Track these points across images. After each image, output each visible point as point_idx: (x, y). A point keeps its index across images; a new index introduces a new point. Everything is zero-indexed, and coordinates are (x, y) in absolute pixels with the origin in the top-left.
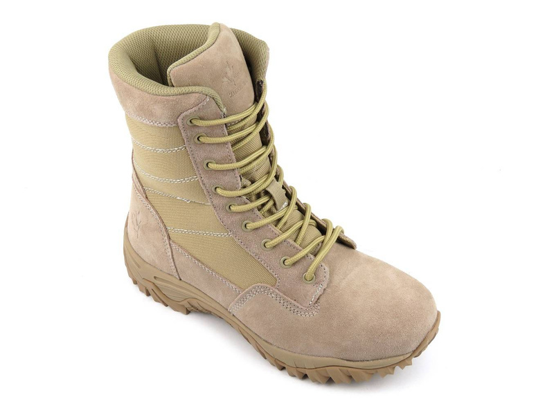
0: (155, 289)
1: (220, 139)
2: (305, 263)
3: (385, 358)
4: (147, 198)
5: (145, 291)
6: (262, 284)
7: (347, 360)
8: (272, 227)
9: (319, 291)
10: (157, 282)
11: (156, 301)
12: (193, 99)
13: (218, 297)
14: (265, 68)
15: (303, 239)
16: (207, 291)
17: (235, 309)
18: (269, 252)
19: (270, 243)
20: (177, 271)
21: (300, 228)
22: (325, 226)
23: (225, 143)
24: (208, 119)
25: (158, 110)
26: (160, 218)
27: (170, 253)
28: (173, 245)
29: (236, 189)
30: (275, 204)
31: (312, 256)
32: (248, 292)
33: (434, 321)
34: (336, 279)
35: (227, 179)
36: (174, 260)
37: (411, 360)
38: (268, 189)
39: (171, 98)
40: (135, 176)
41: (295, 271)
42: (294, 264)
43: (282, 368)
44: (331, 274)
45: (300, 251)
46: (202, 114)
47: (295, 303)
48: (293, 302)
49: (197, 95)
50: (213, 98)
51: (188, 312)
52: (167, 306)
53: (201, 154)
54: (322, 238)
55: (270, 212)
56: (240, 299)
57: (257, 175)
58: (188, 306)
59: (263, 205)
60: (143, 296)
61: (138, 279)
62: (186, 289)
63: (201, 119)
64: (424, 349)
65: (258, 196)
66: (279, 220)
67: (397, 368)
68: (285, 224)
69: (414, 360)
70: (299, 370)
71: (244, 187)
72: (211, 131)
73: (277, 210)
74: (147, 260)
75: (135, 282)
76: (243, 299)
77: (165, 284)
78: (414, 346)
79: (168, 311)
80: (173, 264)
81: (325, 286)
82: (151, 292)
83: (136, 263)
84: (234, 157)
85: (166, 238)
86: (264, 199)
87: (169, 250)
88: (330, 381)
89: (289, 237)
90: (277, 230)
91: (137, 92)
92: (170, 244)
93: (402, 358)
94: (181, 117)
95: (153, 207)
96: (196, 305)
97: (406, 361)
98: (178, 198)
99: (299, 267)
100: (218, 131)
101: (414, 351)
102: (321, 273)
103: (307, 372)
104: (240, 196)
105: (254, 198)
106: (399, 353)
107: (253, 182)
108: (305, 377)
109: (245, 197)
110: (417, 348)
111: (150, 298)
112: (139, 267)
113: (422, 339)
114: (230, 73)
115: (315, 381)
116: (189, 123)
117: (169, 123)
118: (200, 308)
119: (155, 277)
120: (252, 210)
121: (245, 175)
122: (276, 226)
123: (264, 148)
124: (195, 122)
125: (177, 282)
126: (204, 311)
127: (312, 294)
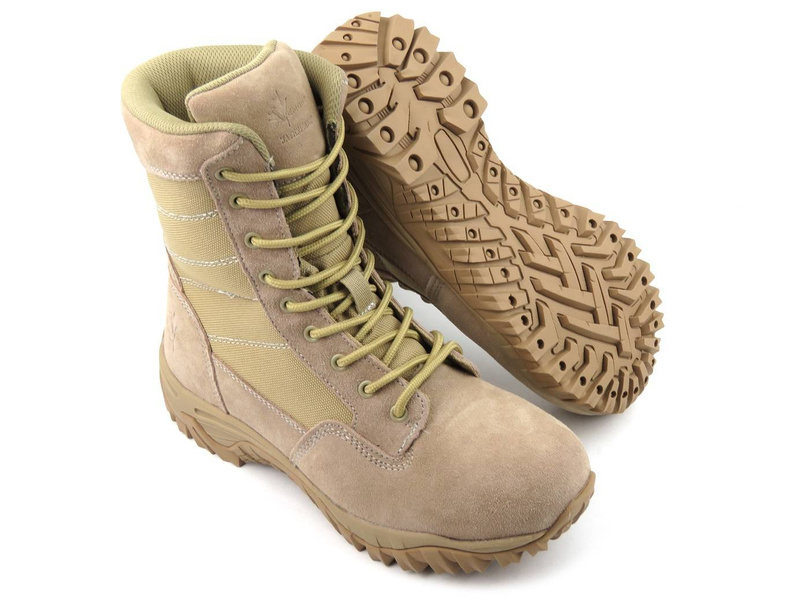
0: (197, 428)
1: (267, 202)
2: (393, 390)
3: (506, 537)
4: (183, 292)
5: (185, 430)
6: (333, 421)
7: (451, 538)
8: (348, 337)
9: (413, 432)
10: (198, 417)
11: (200, 445)
12: (219, 140)
13: (276, 439)
15: (394, 358)
16: (261, 429)
17: (303, 460)
18: (342, 374)
19: (344, 360)
20: (222, 399)
21: (391, 341)
22: (431, 340)
23: (274, 210)
24: (245, 172)
25: (173, 155)
26: (199, 320)
27: (211, 374)
28: (216, 361)
29: (291, 278)
30: (353, 305)
31: (404, 381)
32: (313, 432)
33: (581, 485)
34: (440, 418)
35: (279, 261)
36: (217, 384)
37: (546, 542)
38: (344, 282)
39: (189, 138)
41: (379, 402)
42: (379, 391)
43: (362, 549)
44: (433, 410)
45: (387, 372)
46: (233, 164)
47: (378, 450)
48: (375, 448)
49: (224, 135)
50: (250, 141)
51: (242, 464)
52: (214, 453)
53: (239, 224)
54: (424, 357)
55: (346, 315)
56: (303, 443)
57: (328, 260)
58: (240, 453)
59: (337, 304)
60: (185, 437)
61: (178, 414)
62: (235, 428)
63: (234, 170)
64: (565, 528)
65: (329, 290)
66: (360, 326)
67: (526, 554)
68: (369, 333)
69: (551, 543)
70: (382, 550)
71: (308, 275)
72: (254, 190)
73: (357, 313)
74: (185, 384)
75: (174, 418)
76: (306, 442)
77: (213, 421)
78: (548, 521)
79: (216, 458)
80: (216, 390)
81: (421, 425)
82: (192, 432)
83: (172, 388)
84: (288, 231)
85: (207, 351)
86: (336, 296)
87: (211, 368)
88: (427, 570)
89: (373, 352)
90: (353, 341)
91: (147, 131)
92: (212, 360)
93: (530, 539)
94: (204, 166)
95: (191, 305)
96: (250, 452)
97: (538, 544)
98: (220, 292)
99: (384, 397)
100: (264, 191)
101: (549, 530)
102: (416, 407)
103: (395, 555)
104: (299, 289)
105: (322, 293)
106: (525, 530)
107: (321, 269)
108: (391, 562)
109: (305, 290)
110: (553, 525)
111: (193, 442)
112: (175, 393)
113: (561, 510)
114: (281, 108)
115: (405, 568)
116: (217, 175)
117: (189, 176)
118: (257, 458)
119: (196, 410)
120: (317, 310)
121: (307, 258)
122: (354, 336)
123: (341, 221)
124: (227, 175)
125: (223, 415)
126: (261, 461)
127: (403, 437)
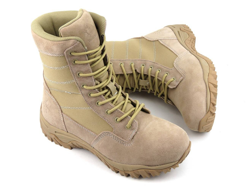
0: (56, 138)
1: (85, 62)
2: (126, 120)
3: (166, 164)
4: (51, 93)
5: (51, 139)
6: (107, 131)
7: (148, 166)
8: (110, 104)
9: (134, 133)
10: (56, 134)
11: (56, 144)
12: (71, 42)
13: (85, 139)
14: (105, 29)
15: (125, 109)
16: (80, 137)
17: (96, 145)
18: (109, 116)
19: (109, 111)
20: (66, 128)
21: (124, 104)
22: (135, 103)
23: (87, 64)
24: (78, 52)
25: (55, 48)
26: (57, 102)
27: (62, 119)
28: (64, 115)
29: (92, 86)
30: (111, 93)
31: (129, 117)
32: (100, 136)
33: (188, 145)
34: (141, 127)
35: (88, 81)
36: (64, 122)
37: (178, 164)
38: (108, 86)
39: (61, 42)
40: (45, 83)
41: (122, 124)
42: (121, 121)
43: (118, 172)
44: (139, 125)
45: (124, 114)
46: (75, 50)
47: (123, 139)
48: (121, 139)
49: (73, 40)
50: (81, 42)
51: (72, 148)
52: (61, 146)
53: (76, 69)
54: (134, 108)
55: (109, 97)
56: (96, 139)
57: (102, 79)
58: (71, 145)
59: (106, 93)
60: (50, 141)
61: (47, 134)
62: (70, 136)
63: (75, 52)
64: (184, 159)
65: (103, 89)
66: (113, 100)
67: (172, 169)
68: (116, 102)
70: (125, 172)
71: (97, 84)
72: (81, 58)
73: (112, 96)
74: (51, 124)
75: (46, 136)
76: (97, 139)
77: (61, 135)
78: (179, 157)
79: (62, 147)
80: (64, 124)
81: (136, 131)
82: (54, 139)
83: (46, 126)
84: (91, 70)
85: (60, 112)
86: (106, 91)
87: (62, 117)
88: (140, 177)
89: (119, 108)
90: (112, 105)
91: (45, 41)
92: (62, 115)
93: (174, 164)
94: (66, 51)
95: (54, 97)
96: (75, 144)
97: (176, 165)
98: (66, 92)
99: (123, 122)
100: (84, 58)
101: (179, 160)
102: (134, 125)
103: (129, 173)
104: (94, 89)
105: (101, 90)
106: (172, 161)
107: (101, 82)
108: (128, 176)
109: (97, 90)
110: (181, 159)
111: (53, 143)
112: (48, 127)
113: (183, 154)
114: (88, 31)
115: (133, 177)
116: (69, 54)
117: (60, 54)
118: (77, 146)
119: (55, 132)
120: (100, 96)
121: (96, 79)
122: (112, 103)
123: (105, 66)
124: (73, 54)
125: (66, 133)
126: (79, 147)
127: (130, 135)
